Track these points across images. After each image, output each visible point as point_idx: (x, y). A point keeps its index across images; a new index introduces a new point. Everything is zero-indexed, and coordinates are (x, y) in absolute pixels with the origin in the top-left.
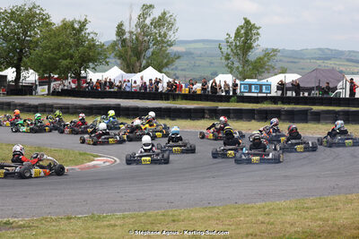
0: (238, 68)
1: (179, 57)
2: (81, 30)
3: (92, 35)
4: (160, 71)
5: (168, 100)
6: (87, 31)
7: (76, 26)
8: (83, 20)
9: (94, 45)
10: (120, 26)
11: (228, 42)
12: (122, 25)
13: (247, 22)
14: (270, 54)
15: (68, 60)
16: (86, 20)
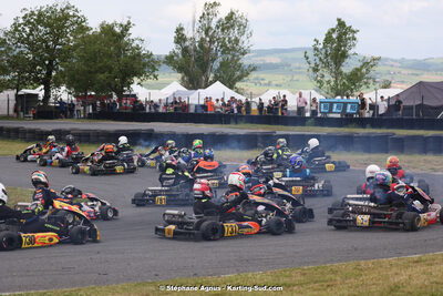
0: (329, 82)
1: (254, 69)
2: (122, 35)
3: (137, 42)
4: (231, 87)
5: (229, 123)
6: (131, 37)
7: (118, 30)
8: (125, 23)
9: (139, 55)
10: (179, 30)
11: (316, 49)
12: (182, 29)
13: (341, 24)
14: (368, 64)
15: (107, 74)
16: (129, 23)
